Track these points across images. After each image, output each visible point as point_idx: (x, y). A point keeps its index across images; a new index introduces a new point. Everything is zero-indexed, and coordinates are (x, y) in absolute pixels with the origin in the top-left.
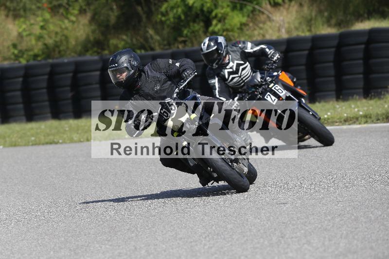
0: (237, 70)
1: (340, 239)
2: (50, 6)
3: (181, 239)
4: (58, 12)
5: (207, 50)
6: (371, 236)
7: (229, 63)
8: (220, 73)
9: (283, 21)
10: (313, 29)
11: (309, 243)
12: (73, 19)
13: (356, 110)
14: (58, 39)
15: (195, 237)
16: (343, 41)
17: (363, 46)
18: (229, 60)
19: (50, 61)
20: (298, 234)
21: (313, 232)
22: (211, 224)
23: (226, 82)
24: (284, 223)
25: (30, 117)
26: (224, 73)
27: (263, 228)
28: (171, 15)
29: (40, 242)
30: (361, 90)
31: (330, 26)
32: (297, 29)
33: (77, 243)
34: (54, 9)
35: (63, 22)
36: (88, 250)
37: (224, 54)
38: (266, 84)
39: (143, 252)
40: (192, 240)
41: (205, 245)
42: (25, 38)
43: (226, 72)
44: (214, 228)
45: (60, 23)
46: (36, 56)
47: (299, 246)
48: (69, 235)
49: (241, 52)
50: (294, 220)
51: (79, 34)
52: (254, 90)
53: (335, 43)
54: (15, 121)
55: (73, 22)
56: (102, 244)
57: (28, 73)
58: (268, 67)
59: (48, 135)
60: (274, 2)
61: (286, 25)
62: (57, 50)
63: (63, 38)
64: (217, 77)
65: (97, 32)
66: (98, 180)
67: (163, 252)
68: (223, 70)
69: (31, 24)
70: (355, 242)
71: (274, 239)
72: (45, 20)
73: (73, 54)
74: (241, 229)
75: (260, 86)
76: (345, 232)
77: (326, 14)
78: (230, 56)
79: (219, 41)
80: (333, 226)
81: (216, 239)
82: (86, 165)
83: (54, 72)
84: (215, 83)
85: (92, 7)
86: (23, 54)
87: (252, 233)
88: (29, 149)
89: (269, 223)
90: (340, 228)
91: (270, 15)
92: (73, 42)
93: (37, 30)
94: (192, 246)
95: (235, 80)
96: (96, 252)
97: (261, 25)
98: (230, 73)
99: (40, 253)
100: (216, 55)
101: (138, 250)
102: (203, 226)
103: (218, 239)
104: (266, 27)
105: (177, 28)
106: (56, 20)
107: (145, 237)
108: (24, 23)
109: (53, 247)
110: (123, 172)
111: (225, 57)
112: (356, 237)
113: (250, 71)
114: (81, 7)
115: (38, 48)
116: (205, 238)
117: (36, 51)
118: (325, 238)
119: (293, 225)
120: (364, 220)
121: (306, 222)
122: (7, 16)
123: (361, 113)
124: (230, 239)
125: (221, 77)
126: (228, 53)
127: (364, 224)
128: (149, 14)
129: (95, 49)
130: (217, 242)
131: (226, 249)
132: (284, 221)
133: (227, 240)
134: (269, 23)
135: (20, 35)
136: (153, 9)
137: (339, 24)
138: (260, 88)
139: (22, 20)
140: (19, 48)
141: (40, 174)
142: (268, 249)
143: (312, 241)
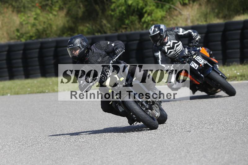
0: (173, 46)
1: (225, 154)
2: (40, 5)
3: (123, 153)
4: (45, 9)
5: (153, 33)
6: (244, 153)
7: (168, 42)
8: (162, 49)
9: (189, 15)
10: (208, 20)
11: (205, 156)
12: (55, 13)
13: (235, 72)
14: (45, 26)
15: (132, 152)
16: (227, 28)
17: (240, 31)
18: (168, 40)
19: (40, 40)
20: (198, 150)
21: (208, 149)
22: (142, 144)
23: (166, 55)
24: (189, 144)
25: (28, 76)
26: (165, 48)
27: (176, 147)
28: (117, 11)
29: (33, 156)
30: (239, 59)
31: (218, 18)
32: (198, 20)
33: (57, 156)
34: (43, 7)
35: (49, 15)
36: (64, 161)
37: (164, 36)
38: (191, 56)
39: (99, 162)
40: (130, 155)
41: (138, 157)
42: (24, 26)
43: (166, 48)
44: (144, 147)
45: (47, 16)
46: (31, 37)
47: (198, 159)
48: (52, 151)
49: (176, 35)
50: (196, 142)
51: (58, 23)
52: (183, 60)
53: (222, 29)
54: (18, 78)
55: (55, 15)
56: (73, 157)
57: (26, 48)
58: (193, 44)
59: (39, 87)
60: (183, 3)
61: (191, 18)
62: (45, 33)
63: (49, 26)
64: (160, 51)
65: (70, 21)
66: (71, 116)
67: (112, 162)
68: (164, 47)
69: (28, 17)
70: (235, 156)
71: (183, 154)
72: (37, 14)
73: (55, 36)
74: (162, 148)
75: (188, 57)
76: (228, 150)
77: (216, 11)
78: (168, 37)
79: (161, 28)
80: (220, 146)
81: (145, 154)
82: (63, 106)
83: (43, 47)
84: (158, 55)
85: (67, 6)
86: (23, 35)
87: (169, 150)
88: (27, 96)
89: (179, 144)
90: (225, 147)
91: (181, 11)
92: (54, 28)
93: (32, 21)
94: (130, 158)
95: (172, 53)
96: (69, 162)
97: (175, 17)
98: (168, 49)
99: (33, 162)
100: (159, 37)
101: (96, 161)
102: (138, 146)
103: (147, 154)
104: (178, 19)
105: (121, 19)
106: (44, 14)
107: (100, 153)
108: (24, 16)
109: (42, 159)
110: (86, 111)
111: (165, 38)
112: (235, 153)
113: (182, 47)
114: (60, 6)
115: (32, 31)
116: (139, 153)
117: (31, 34)
118: (215, 153)
119: (195, 145)
120: (240, 142)
121: (203, 143)
122: (13, 11)
123: (238, 74)
124: (154, 154)
125: (162, 51)
126: (167, 35)
127: (240, 145)
128: (104, 10)
129: (69, 33)
130: (146, 156)
131: (152, 160)
132: (189, 143)
133: (153, 154)
134: (180, 16)
135: (21, 24)
136: (106, 7)
137: (224, 17)
138: (187, 58)
139: (22, 14)
140: (21, 31)
141: (34, 112)
142: (179, 160)
143: (207, 155)
